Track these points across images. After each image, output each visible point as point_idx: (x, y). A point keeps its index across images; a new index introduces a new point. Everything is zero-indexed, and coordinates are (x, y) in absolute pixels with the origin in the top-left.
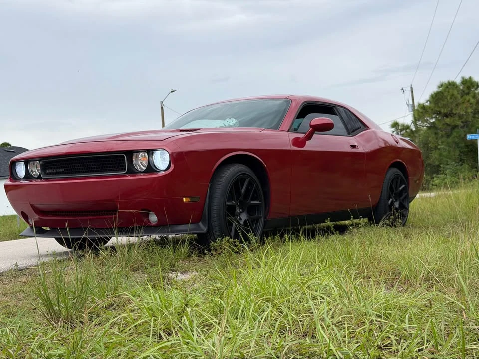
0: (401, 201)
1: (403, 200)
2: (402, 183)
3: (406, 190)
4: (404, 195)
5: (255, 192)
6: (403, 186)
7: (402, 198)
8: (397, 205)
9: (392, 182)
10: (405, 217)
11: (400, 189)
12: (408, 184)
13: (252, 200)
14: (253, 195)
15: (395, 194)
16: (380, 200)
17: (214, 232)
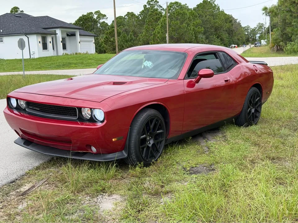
0: (256, 108)
1: (257, 107)
2: (258, 96)
3: (260, 100)
4: (259, 104)
5: (160, 125)
6: (258, 98)
7: (257, 106)
8: (253, 111)
9: (251, 98)
10: (258, 117)
11: (256, 100)
12: (262, 96)
13: (158, 130)
14: (159, 127)
15: (252, 104)
16: (242, 110)
17: (132, 156)
